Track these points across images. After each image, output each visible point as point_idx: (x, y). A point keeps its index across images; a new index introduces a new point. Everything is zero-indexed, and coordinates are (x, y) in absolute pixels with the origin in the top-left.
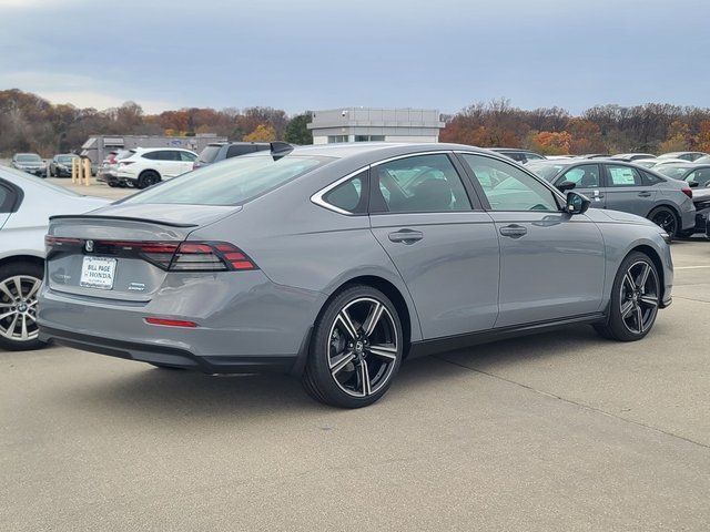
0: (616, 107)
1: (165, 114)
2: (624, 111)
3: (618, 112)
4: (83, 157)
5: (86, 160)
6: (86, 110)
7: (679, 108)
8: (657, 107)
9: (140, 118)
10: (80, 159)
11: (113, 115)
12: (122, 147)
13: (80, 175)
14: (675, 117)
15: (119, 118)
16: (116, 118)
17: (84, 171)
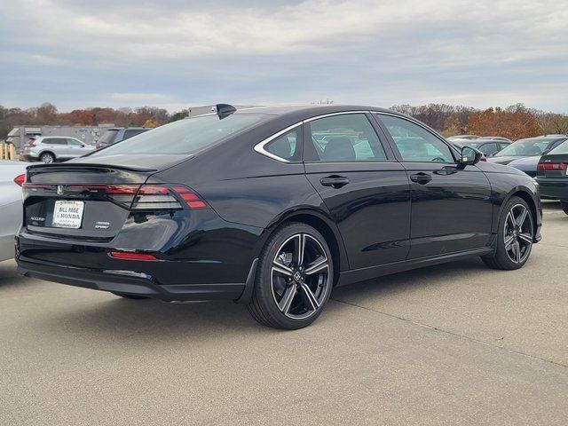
0: (408, 106)
1: (74, 112)
2: (414, 109)
3: (409, 110)
4: (9, 143)
5: (11, 145)
6: (12, 110)
7: (452, 107)
8: (437, 106)
9: (55, 115)
10: (6, 145)
11: (34, 113)
12: (40, 135)
13: (6, 157)
14: (449, 114)
15: (38, 115)
16: (36, 115)
17: (9, 154)
